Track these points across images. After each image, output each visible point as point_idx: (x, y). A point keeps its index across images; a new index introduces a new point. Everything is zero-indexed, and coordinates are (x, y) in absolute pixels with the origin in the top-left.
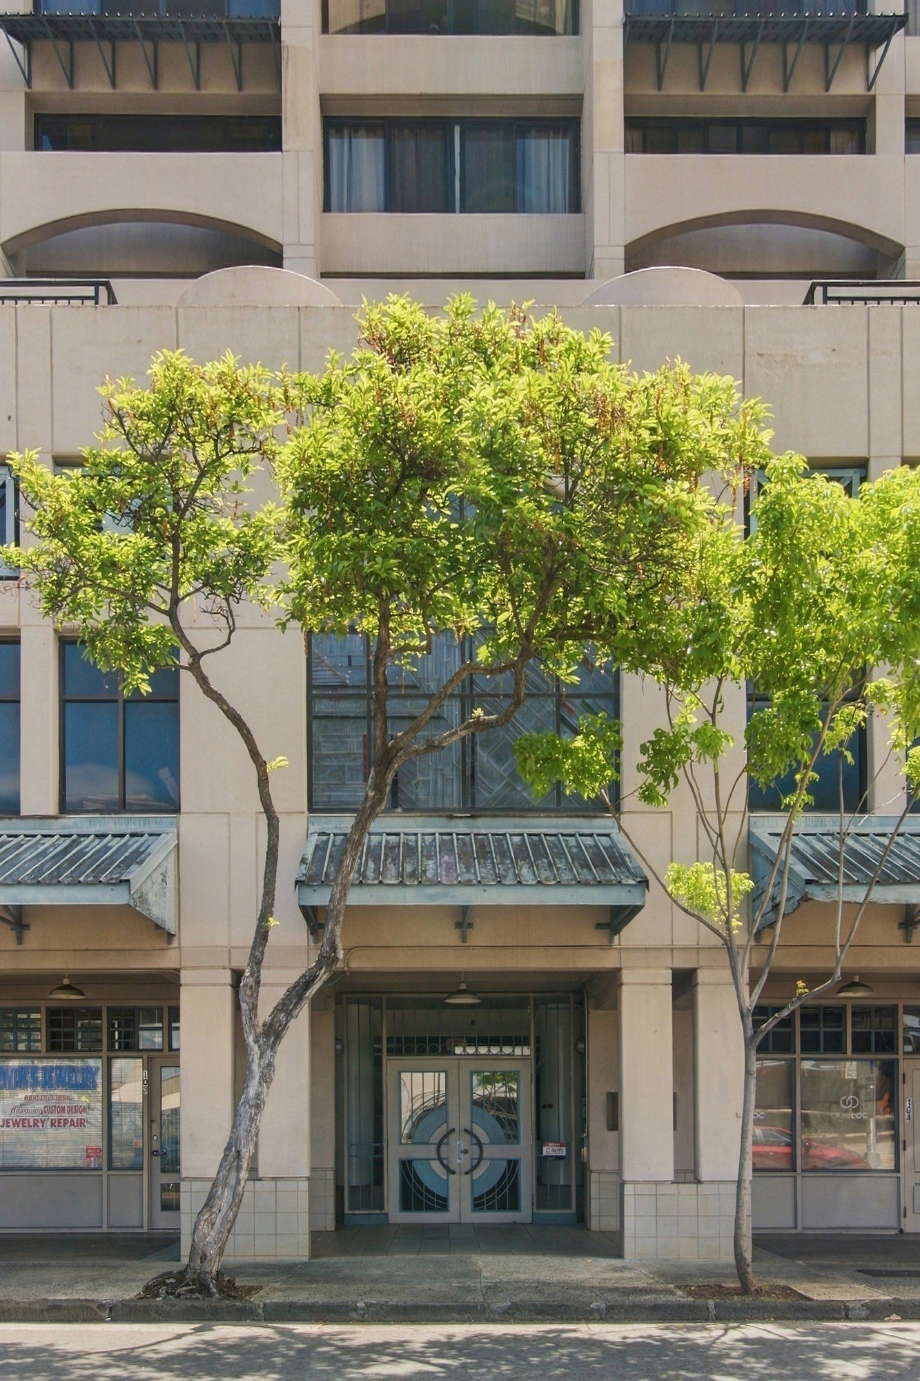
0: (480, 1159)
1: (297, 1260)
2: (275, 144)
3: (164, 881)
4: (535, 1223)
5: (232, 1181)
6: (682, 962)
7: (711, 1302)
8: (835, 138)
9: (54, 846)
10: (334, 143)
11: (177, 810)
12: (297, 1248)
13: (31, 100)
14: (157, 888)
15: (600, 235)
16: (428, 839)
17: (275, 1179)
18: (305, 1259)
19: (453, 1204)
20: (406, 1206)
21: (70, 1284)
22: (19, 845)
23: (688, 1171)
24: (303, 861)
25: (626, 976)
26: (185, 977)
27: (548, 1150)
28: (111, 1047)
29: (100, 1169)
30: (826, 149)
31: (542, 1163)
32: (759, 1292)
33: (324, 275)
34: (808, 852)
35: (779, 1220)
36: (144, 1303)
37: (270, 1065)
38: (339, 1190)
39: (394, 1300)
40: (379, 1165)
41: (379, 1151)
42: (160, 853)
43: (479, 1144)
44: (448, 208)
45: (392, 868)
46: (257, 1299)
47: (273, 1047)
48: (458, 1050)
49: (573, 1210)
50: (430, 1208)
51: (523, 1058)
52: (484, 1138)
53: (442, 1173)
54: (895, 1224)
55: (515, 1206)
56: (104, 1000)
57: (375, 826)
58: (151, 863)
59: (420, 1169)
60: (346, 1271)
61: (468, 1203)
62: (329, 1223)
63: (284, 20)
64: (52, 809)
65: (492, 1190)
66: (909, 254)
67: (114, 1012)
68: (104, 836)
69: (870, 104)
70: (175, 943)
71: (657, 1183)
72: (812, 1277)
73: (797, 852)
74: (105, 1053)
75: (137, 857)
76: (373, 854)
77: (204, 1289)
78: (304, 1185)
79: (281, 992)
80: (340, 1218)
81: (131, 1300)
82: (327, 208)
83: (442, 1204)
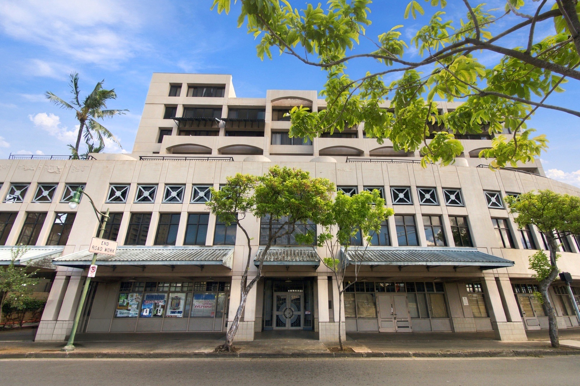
0: (293, 315)
1: (251, 340)
2: (263, 136)
3: (230, 259)
4: (304, 330)
5: (236, 324)
6: (329, 275)
7: (334, 353)
8: (352, 136)
9: (211, 252)
10: (273, 135)
11: (234, 245)
12: (250, 337)
13: (225, 129)
14: (229, 260)
15: (315, 149)
16: (281, 251)
17: (247, 321)
18: (252, 340)
19: (287, 325)
20: (277, 325)
21: (200, 348)
22: (204, 252)
23: (332, 319)
24: (256, 256)
25: (319, 278)
26: (233, 277)
27: (307, 313)
28: (219, 291)
29: (213, 317)
30: (351, 137)
31: (306, 315)
32: (345, 350)
33: (271, 154)
34: (351, 254)
35: (353, 329)
36: (215, 353)
37: (246, 298)
38: (263, 321)
39: (267, 352)
40: (272, 316)
41: (272, 313)
42: (230, 253)
43: (292, 311)
44: (291, 144)
45: (273, 257)
46: (238, 352)
47: (246, 294)
48: (289, 291)
49: (312, 327)
50: (282, 326)
51: (301, 292)
52: (293, 310)
53: (285, 318)
54: (377, 330)
55: (300, 326)
56: (218, 280)
57: (271, 248)
58: (228, 256)
59: (280, 317)
60: (260, 344)
61: (290, 325)
62: (260, 330)
63: (265, 120)
64: (212, 244)
65: (295, 322)
66: (365, 152)
67: (220, 283)
68: (220, 250)
69: (357, 131)
70: (232, 271)
71: (326, 322)
72: (357, 345)
73: (349, 254)
74: (217, 292)
75: (225, 255)
76: (270, 254)
77: (227, 349)
78: (253, 323)
79: (251, 281)
80: (263, 329)
81: (212, 352)
82: (271, 144)
83: (284, 325)
